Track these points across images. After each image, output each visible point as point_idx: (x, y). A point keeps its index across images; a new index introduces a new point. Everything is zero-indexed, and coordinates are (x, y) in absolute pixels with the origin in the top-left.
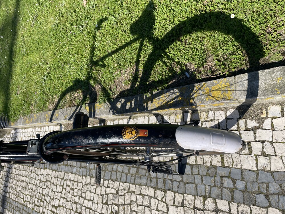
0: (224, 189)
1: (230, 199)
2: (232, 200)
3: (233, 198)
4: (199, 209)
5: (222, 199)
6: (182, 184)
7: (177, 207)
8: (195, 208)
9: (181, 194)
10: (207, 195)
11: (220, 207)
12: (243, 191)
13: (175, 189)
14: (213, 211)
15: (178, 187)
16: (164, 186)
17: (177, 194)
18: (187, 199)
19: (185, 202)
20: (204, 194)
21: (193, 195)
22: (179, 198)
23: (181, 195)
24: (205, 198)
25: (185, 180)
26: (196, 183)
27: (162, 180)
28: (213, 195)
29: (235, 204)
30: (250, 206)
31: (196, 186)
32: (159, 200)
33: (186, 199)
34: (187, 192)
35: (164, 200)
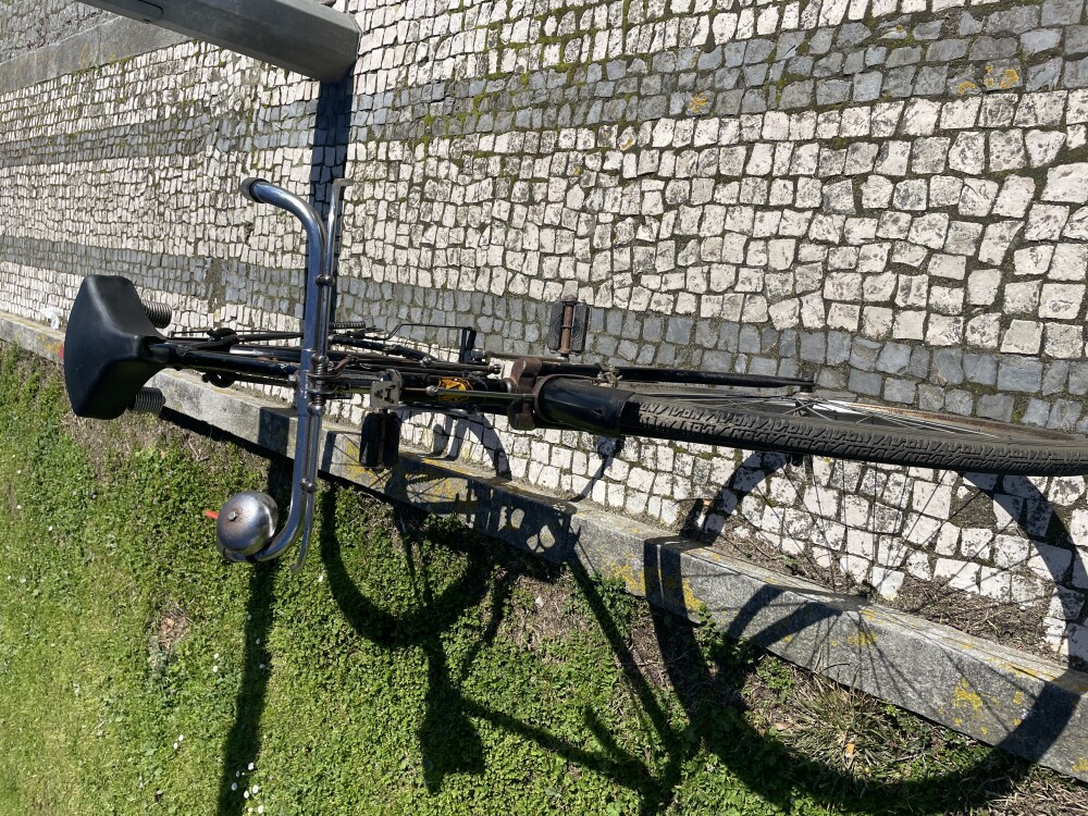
0: (421, 305)
1: (416, 289)
2: (414, 288)
3: (413, 291)
4: (453, 267)
5: (425, 288)
6: (477, 309)
7: (487, 265)
8: (459, 268)
9: (479, 291)
10: (441, 294)
11: (429, 275)
12: (402, 303)
13: (488, 300)
14: (436, 267)
15: (483, 304)
16: (508, 304)
17: (486, 290)
18: (470, 283)
19: (473, 276)
20: (446, 294)
21: (460, 290)
22: (483, 283)
23: (478, 288)
24: (444, 287)
25: (472, 317)
26: (454, 313)
27: (513, 316)
28: (434, 293)
29: (412, 283)
30: (398, 283)
31: (455, 307)
32: (521, 273)
33: (472, 282)
34: (469, 295)
35: (510, 275)
